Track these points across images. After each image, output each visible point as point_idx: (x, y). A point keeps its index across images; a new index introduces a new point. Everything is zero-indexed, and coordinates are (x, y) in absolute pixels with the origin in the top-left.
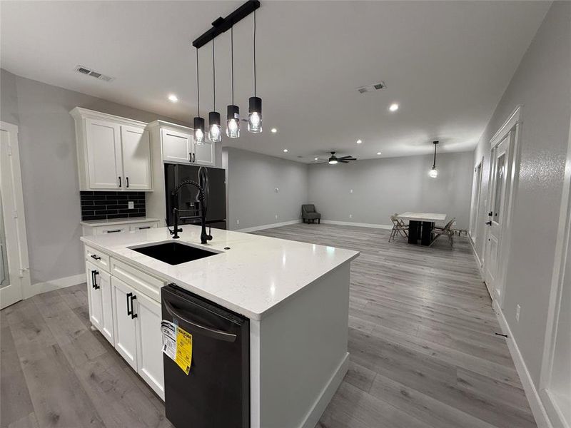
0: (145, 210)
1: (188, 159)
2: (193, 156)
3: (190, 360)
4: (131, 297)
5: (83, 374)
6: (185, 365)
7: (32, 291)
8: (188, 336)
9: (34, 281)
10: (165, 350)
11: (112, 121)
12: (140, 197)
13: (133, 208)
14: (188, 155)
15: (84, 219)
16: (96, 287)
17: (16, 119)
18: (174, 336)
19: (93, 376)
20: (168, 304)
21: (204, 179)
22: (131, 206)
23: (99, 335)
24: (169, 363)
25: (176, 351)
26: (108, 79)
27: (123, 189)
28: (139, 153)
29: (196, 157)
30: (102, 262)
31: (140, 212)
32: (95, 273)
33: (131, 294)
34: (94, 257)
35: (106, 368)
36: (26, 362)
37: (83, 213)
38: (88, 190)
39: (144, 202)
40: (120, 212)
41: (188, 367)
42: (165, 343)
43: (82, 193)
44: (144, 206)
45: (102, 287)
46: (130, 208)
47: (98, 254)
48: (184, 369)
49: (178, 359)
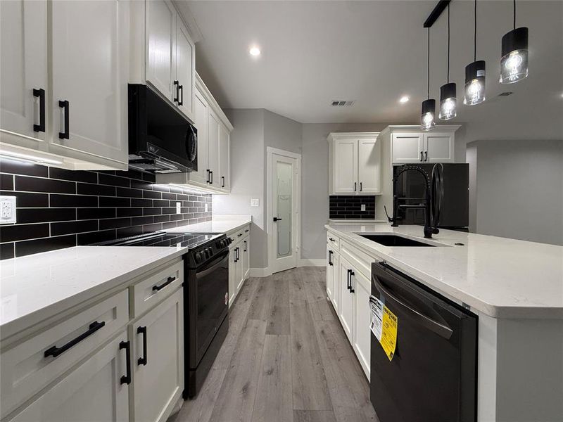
0: (374, 213)
1: (419, 158)
2: (424, 155)
3: (394, 346)
4: (351, 273)
5: (318, 329)
6: (389, 349)
7: (301, 263)
8: (393, 318)
9: (302, 257)
10: (372, 327)
11: (351, 137)
12: (371, 200)
13: (364, 210)
14: (419, 155)
15: (331, 217)
16: (331, 264)
17: (300, 150)
18: (381, 314)
19: (323, 332)
20: (376, 279)
21: (437, 180)
22: (363, 208)
23: (330, 304)
24: (375, 343)
25: (381, 331)
26: (350, 103)
27: (357, 194)
28: (371, 161)
29: (428, 156)
30: (335, 243)
31: (370, 215)
32: (331, 252)
33: (351, 270)
34: (331, 239)
35: (332, 330)
36: (292, 304)
37: (331, 213)
38: (334, 194)
39: (374, 205)
40: (355, 213)
41: (391, 353)
42: (373, 320)
43: (331, 197)
44: (374, 209)
45: (334, 265)
46: (362, 210)
47: (334, 238)
48: (388, 354)
49: (382, 341)
